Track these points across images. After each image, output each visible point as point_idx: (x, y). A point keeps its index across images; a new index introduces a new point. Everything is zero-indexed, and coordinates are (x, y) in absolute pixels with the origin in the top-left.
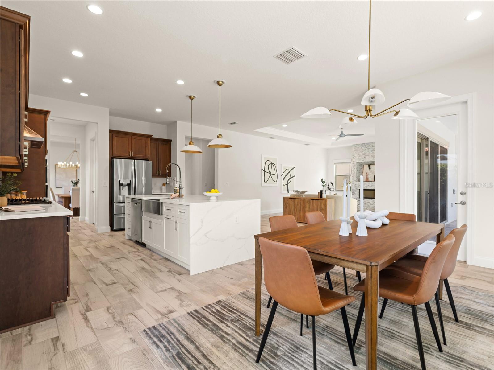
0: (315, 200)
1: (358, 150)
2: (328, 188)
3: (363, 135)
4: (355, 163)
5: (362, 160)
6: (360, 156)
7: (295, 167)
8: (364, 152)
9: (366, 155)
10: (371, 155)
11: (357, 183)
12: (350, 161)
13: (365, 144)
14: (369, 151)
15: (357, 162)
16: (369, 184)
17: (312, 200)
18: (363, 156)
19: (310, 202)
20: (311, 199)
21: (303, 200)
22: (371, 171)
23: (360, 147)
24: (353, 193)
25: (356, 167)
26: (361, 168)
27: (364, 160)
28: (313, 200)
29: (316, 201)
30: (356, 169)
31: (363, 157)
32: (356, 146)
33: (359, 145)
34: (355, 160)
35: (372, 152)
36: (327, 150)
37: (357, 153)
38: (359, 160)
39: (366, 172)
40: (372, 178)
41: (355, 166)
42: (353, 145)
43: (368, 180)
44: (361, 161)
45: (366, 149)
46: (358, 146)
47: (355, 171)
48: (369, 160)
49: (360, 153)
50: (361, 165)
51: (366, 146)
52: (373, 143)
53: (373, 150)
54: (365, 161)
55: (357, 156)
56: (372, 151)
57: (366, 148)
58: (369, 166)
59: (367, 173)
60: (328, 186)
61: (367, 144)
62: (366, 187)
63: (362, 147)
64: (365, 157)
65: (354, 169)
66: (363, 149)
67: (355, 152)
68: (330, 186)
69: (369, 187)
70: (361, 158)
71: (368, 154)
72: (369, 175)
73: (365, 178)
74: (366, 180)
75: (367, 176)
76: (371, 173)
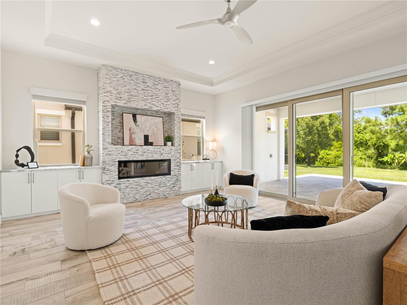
1: (116, 79)
2: (17, 162)
4: (109, 104)
5: (124, 102)
6: (119, 93)
8: (127, 88)
9: (132, 93)
10: (142, 96)
11: (115, 149)
13: (130, 73)
14: (138, 89)
15: (114, 103)
16: (137, 150)
18: (126, 94)
22: (138, 126)
23: (120, 76)
24: (104, 169)
27: (127, 103)
30: (110, 119)
31: (126, 96)
32: (110, 68)
33: (117, 70)
35: (142, 92)
37: (112, 84)
38: (117, 101)
39: (130, 126)
40: (140, 139)
41: (108, 111)
42: (103, 65)
43: (134, 143)
45: (132, 82)
46: (114, 71)
47: (109, 122)
49: (120, 88)
51: (131, 76)
52: (144, 75)
53: (144, 89)
54: (129, 105)
55: (114, 92)
56: (143, 90)
57: (132, 80)
58: (134, 116)
59: (130, 130)
60: (17, 156)
61: (134, 74)
62: (133, 156)
63: (125, 77)
64: (129, 98)
65: (105, 117)
66: (126, 80)
67: (108, 81)
68: (25, 157)
69: (138, 156)
70: (121, 98)
71: (136, 94)
72: (135, 133)
73: (128, 138)
74: (130, 143)
75: (131, 134)
76: (138, 130)
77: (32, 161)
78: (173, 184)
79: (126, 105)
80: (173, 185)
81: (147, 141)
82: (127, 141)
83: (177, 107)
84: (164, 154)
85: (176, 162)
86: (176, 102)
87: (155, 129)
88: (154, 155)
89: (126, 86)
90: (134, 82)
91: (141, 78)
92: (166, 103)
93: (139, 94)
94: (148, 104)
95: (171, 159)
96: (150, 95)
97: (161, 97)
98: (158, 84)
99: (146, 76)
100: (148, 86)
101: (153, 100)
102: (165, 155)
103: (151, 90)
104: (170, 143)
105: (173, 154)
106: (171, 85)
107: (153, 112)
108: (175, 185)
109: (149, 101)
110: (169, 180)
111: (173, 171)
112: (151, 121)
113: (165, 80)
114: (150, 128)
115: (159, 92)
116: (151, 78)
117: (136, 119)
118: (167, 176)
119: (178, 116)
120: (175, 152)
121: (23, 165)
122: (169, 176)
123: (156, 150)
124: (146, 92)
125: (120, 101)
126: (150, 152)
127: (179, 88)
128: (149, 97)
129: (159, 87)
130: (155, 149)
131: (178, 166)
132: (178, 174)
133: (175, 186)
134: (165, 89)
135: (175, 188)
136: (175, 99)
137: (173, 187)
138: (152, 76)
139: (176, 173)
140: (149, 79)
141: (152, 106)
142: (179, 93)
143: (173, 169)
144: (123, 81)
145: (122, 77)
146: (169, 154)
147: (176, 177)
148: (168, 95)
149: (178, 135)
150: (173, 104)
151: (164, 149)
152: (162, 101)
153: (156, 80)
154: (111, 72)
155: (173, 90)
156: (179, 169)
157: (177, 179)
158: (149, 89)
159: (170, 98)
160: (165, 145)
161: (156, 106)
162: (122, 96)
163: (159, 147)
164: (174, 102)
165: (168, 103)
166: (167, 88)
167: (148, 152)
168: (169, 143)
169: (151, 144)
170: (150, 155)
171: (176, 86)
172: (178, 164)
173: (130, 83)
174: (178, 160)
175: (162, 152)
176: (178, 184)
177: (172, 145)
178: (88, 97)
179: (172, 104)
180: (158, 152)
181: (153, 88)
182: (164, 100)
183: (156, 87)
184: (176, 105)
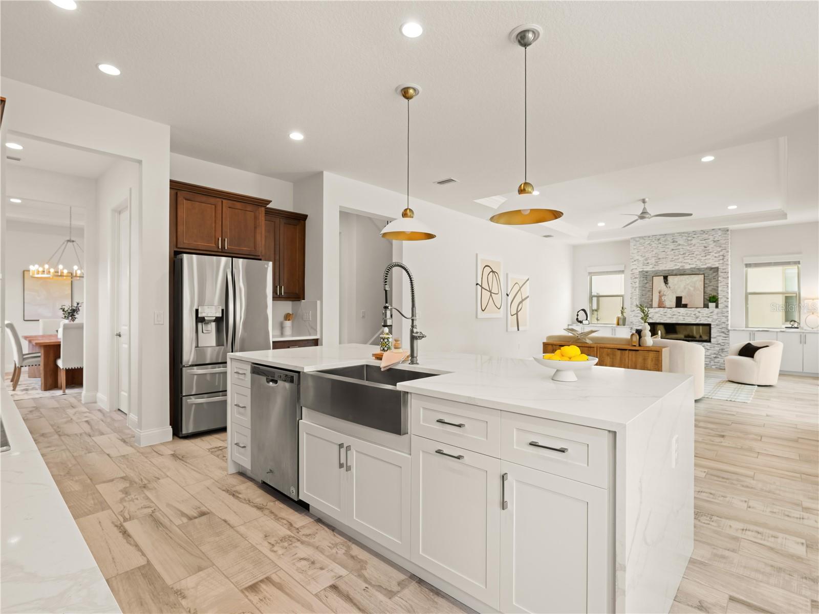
0: (627, 351)
1: (643, 247)
2: (577, 319)
3: (691, 215)
4: (637, 272)
5: (651, 266)
6: (646, 260)
7: (528, 280)
8: (654, 252)
9: (660, 257)
10: (671, 257)
12: (623, 269)
13: (658, 237)
14: (666, 250)
15: (641, 270)
16: (665, 313)
17: (619, 351)
18: (653, 259)
19: (614, 355)
20: (618, 349)
21: (595, 349)
22: (669, 287)
23: (647, 243)
25: (637, 280)
26: (646, 281)
27: (654, 267)
28: (623, 352)
29: (631, 352)
30: (637, 285)
31: (653, 261)
32: (637, 239)
33: (645, 238)
34: (634, 267)
35: (672, 252)
36: (575, 248)
37: (639, 253)
38: (644, 267)
39: (659, 289)
40: (671, 301)
41: (636, 278)
42: (631, 238)
43: (663, 306)
44: (648, 268)
45: (660, 245)
46: (642, 241)
47: (636, 288)
48: (666, 267)
49: (647, 254)
50: (647, 278)
51: (659, 240)
52: (674, 234)
53: (674, 248)
54: (657, 268)
55: (641, 259)
56: (673, 250)
57: (660, 243)
58: (666, 278)
59: (660, 293)
60: (578, 315)
61: (662, 236)
62: (660, 318)
63: (652, 243)
64: (657, 262)
65: (633, 283)
66: (653, 245)
67: (636, 251)
68: (582, 316)
69: (666, 319)
70: (648, 263)
71: (664, 256)
72: (665, 295)
73: (657, 300)
74: (659, 305)
75: (660, 297)
76: (668, 292)
77: (587, 319)
78: (715, 354)
79: (654, 269)
80: (715, 356)
81: (679, 303)
82: (655, 303)
83: (723, 260)
84: (700, 317)
85: (721, 327)
86: (721, 253)
87: (692, 289)
88: (686, 318)
89: (653, 251)
90: (663, 245)
91: (670, 239)
92: (705, 258)
93: (668, 255)
94: (678, 264)
95: (712, 323)
96: (682, 253)
97: (696, 253)
98: (693, 239)
99: (676, 235)
100: (679, 245)
101: (686, 258)
102: (702, 319)
103: (683, 248)
104: (714, 304)
105: (715, 317)
106: (712, 235)
107: (693, 270)
108: (719, 356)
109: (680, 260)
110: (709, 348)
111: (715, 338)
112: (687, 280)
113: (704, 232)
114: (685, 288)
115: (694, 247)
116: (683, 235)
117: (667, 280)
118: (705, 344)
119: (724, 271)
120: (719, 315)
121: (581, 322)
122: (709, 344)
123: (689, 312)
124: (677, 251)
125: (647, 267)
126: (681, 314)
127: (726, 235)
128: (680, 256)
129: (694, 242)
130: (687, 312)
131: (723, 332)
132: (723, 343)
133: (718, 358)
134: (704, 242)
135: (718, 359)
136: (719, 250)
137: (716, 357)
138: (684, 233)
139: (720, 341)
140: (680, 237)
141: (684, 264)
142: (726, 241)
143: (715, 336)
144: (650, 247)
145: (649, 244)
146: (708, 317)
147: (719, 346)
148: (708, 248)
149: (724, 294)
150: (715, 257)
151: (701, 311)
152: (698, 257)
153: (690, 235)
154: (638, 243)
155: (716, 239)
156: (725, 337)
157: (722, 349)
158: (680, 247)
159: (710, 251)
160: (706, 306)
161: (690, 264)
162: (649, 261)
163: (693, 309)
164: (717, 255)
165: (708, 257)
166: (706, 241)
167: (679, 314)
168: (712, 305)
169: (685, 306)
170: (681, 317)
171: (719, 234)
172: (723, 330)
173: (658, 247)
174: (724, 326)
175: (698, 314)
176: (723, 355)
177: (717, 307)
178: (625, 267)
179: (713, 258)
180: (692, 315)
181: (686, 245)
182: (702, 255)
183: (690, 242)
184: (721, 257)
